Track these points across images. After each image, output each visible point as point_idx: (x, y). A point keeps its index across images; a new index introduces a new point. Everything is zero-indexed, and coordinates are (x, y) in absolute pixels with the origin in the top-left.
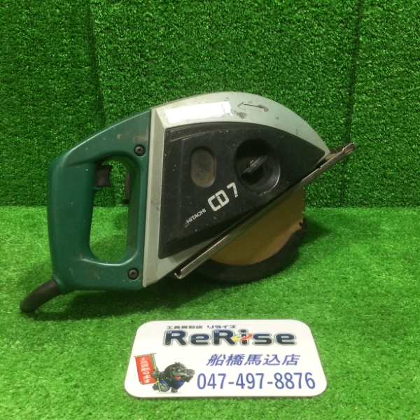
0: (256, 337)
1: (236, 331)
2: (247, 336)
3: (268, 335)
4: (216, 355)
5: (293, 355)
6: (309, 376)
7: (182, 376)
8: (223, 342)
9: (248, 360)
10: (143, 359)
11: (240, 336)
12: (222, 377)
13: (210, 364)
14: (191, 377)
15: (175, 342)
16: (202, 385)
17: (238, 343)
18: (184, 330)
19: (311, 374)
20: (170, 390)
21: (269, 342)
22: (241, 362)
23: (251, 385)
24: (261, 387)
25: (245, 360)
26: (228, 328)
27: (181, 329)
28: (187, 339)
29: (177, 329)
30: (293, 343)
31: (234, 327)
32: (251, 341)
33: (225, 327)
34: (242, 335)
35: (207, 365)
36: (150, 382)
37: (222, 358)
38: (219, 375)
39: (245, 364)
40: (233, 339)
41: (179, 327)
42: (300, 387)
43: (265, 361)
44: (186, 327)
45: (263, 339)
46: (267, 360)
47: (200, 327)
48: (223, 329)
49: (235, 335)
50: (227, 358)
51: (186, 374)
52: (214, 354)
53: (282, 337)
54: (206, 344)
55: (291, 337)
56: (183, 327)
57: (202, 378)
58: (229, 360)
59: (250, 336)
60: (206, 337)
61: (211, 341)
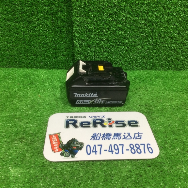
0: (117, 122)
1: (105, 119)
2: (112, 122)
3: (123, 121)
4: (95, 134)
5: (139, 133)
6: (149, 146)
7: (77, 147)
8: (99, 125)
9: (114, 137)
10: (54, 136)
11: (108, 122)
12: (100, 147)
13: (93, 139)
14: (82, 147)
15: (71, 126)
16: (89, 152)
17: (107, 126)
18: (76, 119)
19: (150, 145)
20: (71, 156)
21: (124, 125)
22: (110, 137)
23: (117, 152)
24: (123, 153)
25: (112, 137)
26: (101, 118)
27: (74, 118)
28: (78, 124)
29: (72, 119)
30: (137, 126)
31: (104, 117)
32: (114, 125)
33: (99, 117)
34: (109, 122)
35: (91, 140)
36: (59, 151)
37: (99, 136)
38: (98, 145)
39: (112, 139)
40: (104, 124)
41: (72, 117)
42: (145, 152)
43: (123, 137)
44: (77, 117)
45: (121, 124)
46: (125, 136)
47: (85, 117)
48: (98, 118)
49: (105, 122)
50: (102, 136)
51: (79, 146)
52: (94, 133)
53: (131, 122)
54: (89, 127)
55: (136, 122)
56: (75, 117)
57: (88, 147)
58: (103, 137)
59: (113, 122)
60: (89, 123)
61: (92, 125)
